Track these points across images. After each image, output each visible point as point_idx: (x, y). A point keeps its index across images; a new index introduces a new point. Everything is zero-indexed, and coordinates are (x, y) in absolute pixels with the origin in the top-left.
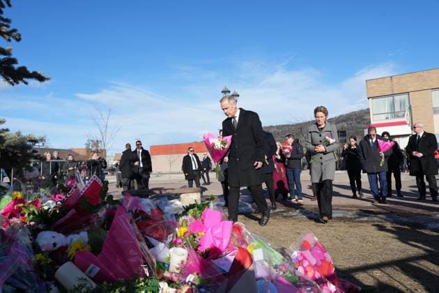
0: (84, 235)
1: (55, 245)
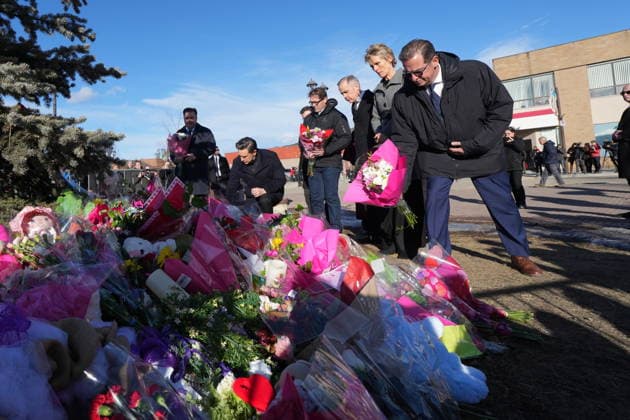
0: (171, 243)
1: (142, 251)
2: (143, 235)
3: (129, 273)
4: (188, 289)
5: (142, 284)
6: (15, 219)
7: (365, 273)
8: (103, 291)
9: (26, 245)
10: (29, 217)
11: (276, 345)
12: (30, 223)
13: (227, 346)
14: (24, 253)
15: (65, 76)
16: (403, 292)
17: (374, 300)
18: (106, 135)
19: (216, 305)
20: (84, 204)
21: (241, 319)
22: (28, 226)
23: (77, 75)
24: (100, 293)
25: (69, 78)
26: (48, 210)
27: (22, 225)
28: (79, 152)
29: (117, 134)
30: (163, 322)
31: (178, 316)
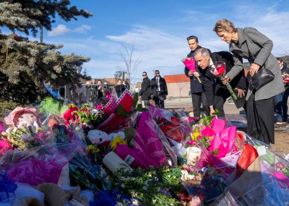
0: (122, 134)
1: (101, 140)
2: (102, 129)
3: (91, 154)
4: (131, 166)
5: (100, 162)
6: (9, 116)
7: (253, 155)
8: (72, 166)
9: (16, 133)
10: (19, 114)
11: (190, 202)
12: (20, 119)
13: (157, 202)
14: (14, 139)
15: (48, 14)
16: (279, 170)
17: (257, 175)
18: (77, 57)
19: (150, 176)
20: (60, 107)
21: (168, 185)
22: (18, 121)
23: (57, 14)
24: (69, 167)
25: (50, 16)
26: (34, 110)
27: (14, 120)
28: (58, 69)
29: (85, 58)
30: (113, 187)
31: (123, 182)
